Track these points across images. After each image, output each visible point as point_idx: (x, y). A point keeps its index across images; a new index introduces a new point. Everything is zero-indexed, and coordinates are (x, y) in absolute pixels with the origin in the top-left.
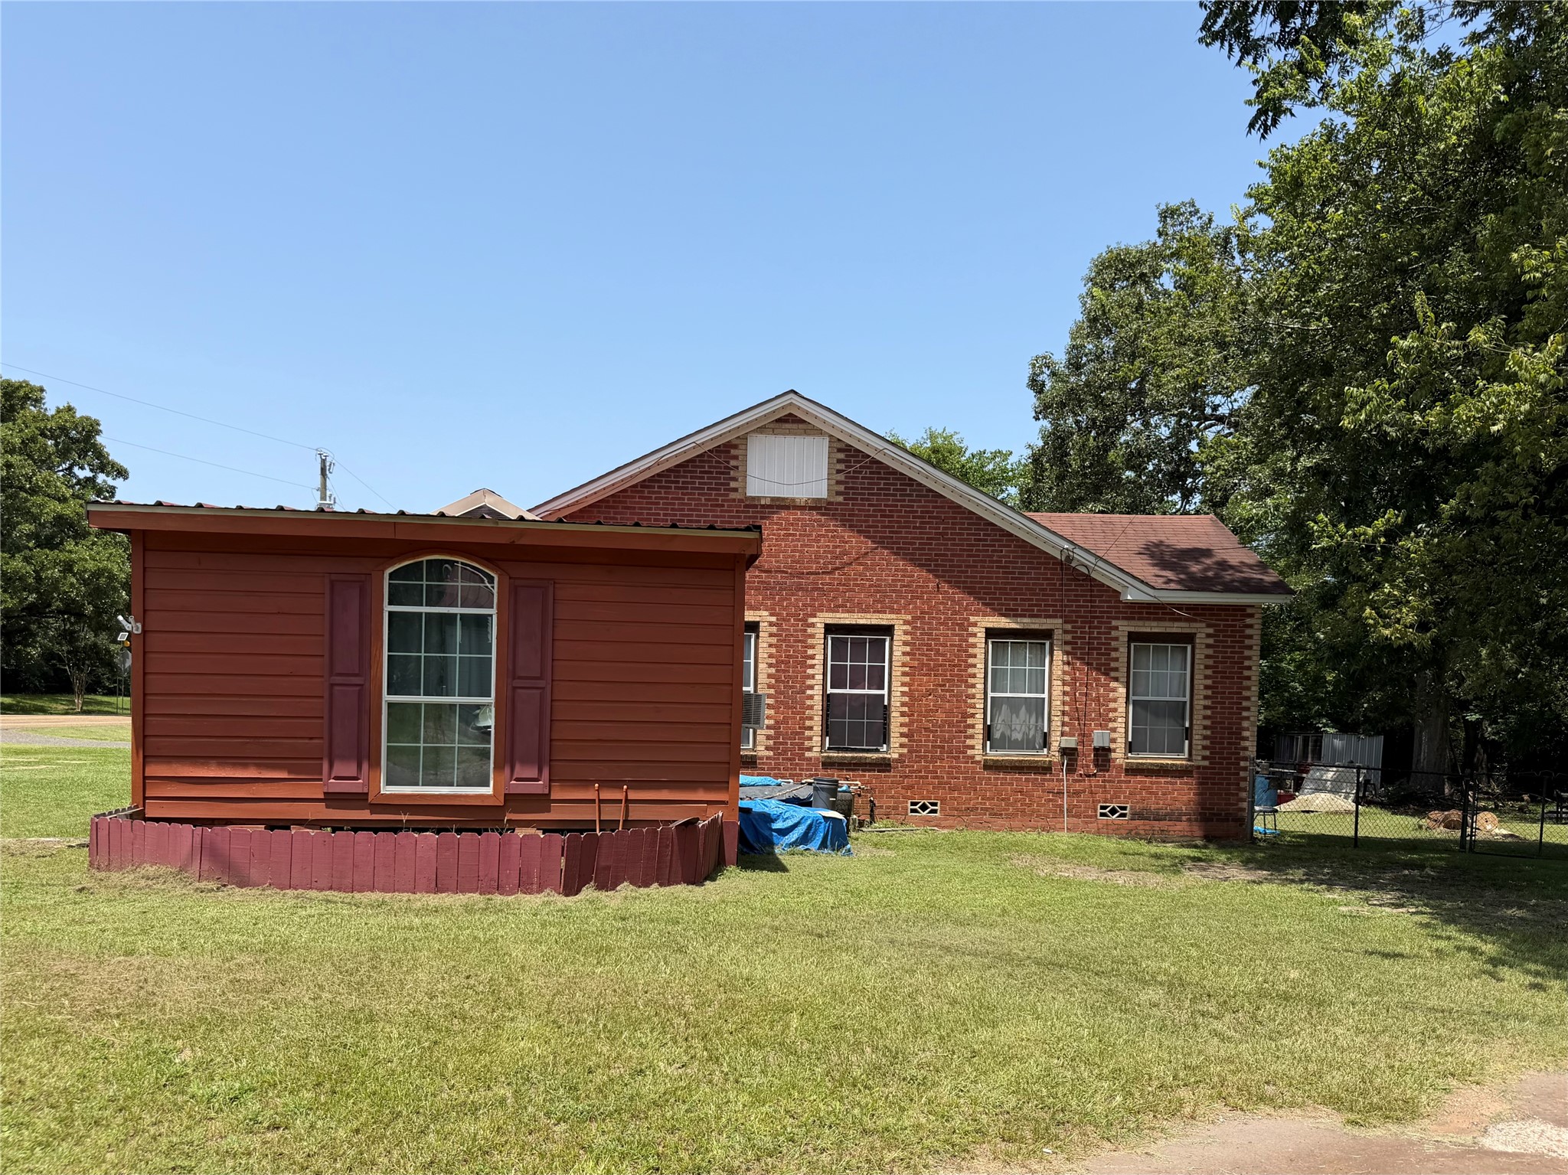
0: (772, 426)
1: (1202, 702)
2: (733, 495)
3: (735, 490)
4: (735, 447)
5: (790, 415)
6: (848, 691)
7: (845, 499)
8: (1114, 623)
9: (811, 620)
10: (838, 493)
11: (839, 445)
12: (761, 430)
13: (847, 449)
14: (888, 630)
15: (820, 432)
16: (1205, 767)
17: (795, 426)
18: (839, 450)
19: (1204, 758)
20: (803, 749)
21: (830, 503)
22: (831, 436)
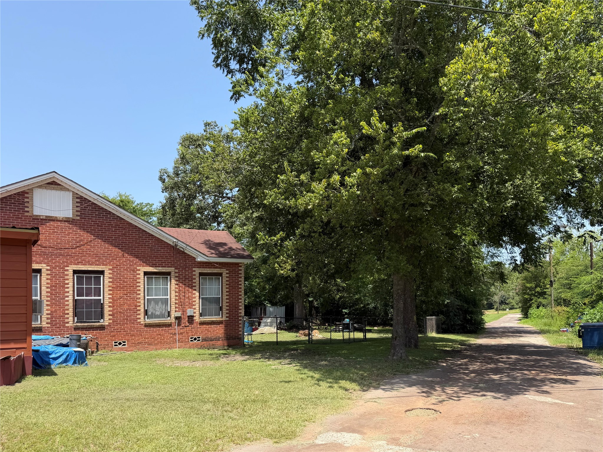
0: (45, 185)
1: (226, 297)
2: (26, 214)
3: (28, 212)
4: (27, 193)
5: (54, 182)
6: (85, 298)
7: (80, 218)
8: (194, 269)
9: (66, 268)
10: (77, 216)
11: (77, 196)
12: (40, 187)
13: (81, 198)
14: (102, 272)
15: (68, 190)
16: (227, 320)
17: (56, 186)
18: (77, 198)
19: (227, 317)
20: (65, 323)
21: (73, 220)
22: (73, 192)
